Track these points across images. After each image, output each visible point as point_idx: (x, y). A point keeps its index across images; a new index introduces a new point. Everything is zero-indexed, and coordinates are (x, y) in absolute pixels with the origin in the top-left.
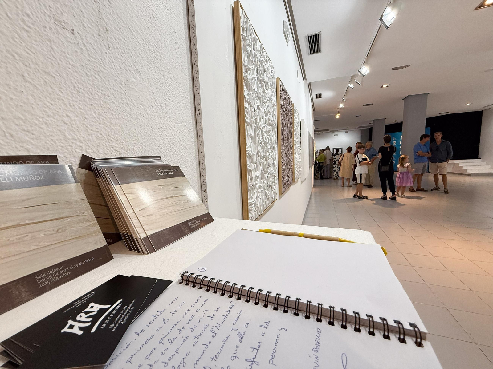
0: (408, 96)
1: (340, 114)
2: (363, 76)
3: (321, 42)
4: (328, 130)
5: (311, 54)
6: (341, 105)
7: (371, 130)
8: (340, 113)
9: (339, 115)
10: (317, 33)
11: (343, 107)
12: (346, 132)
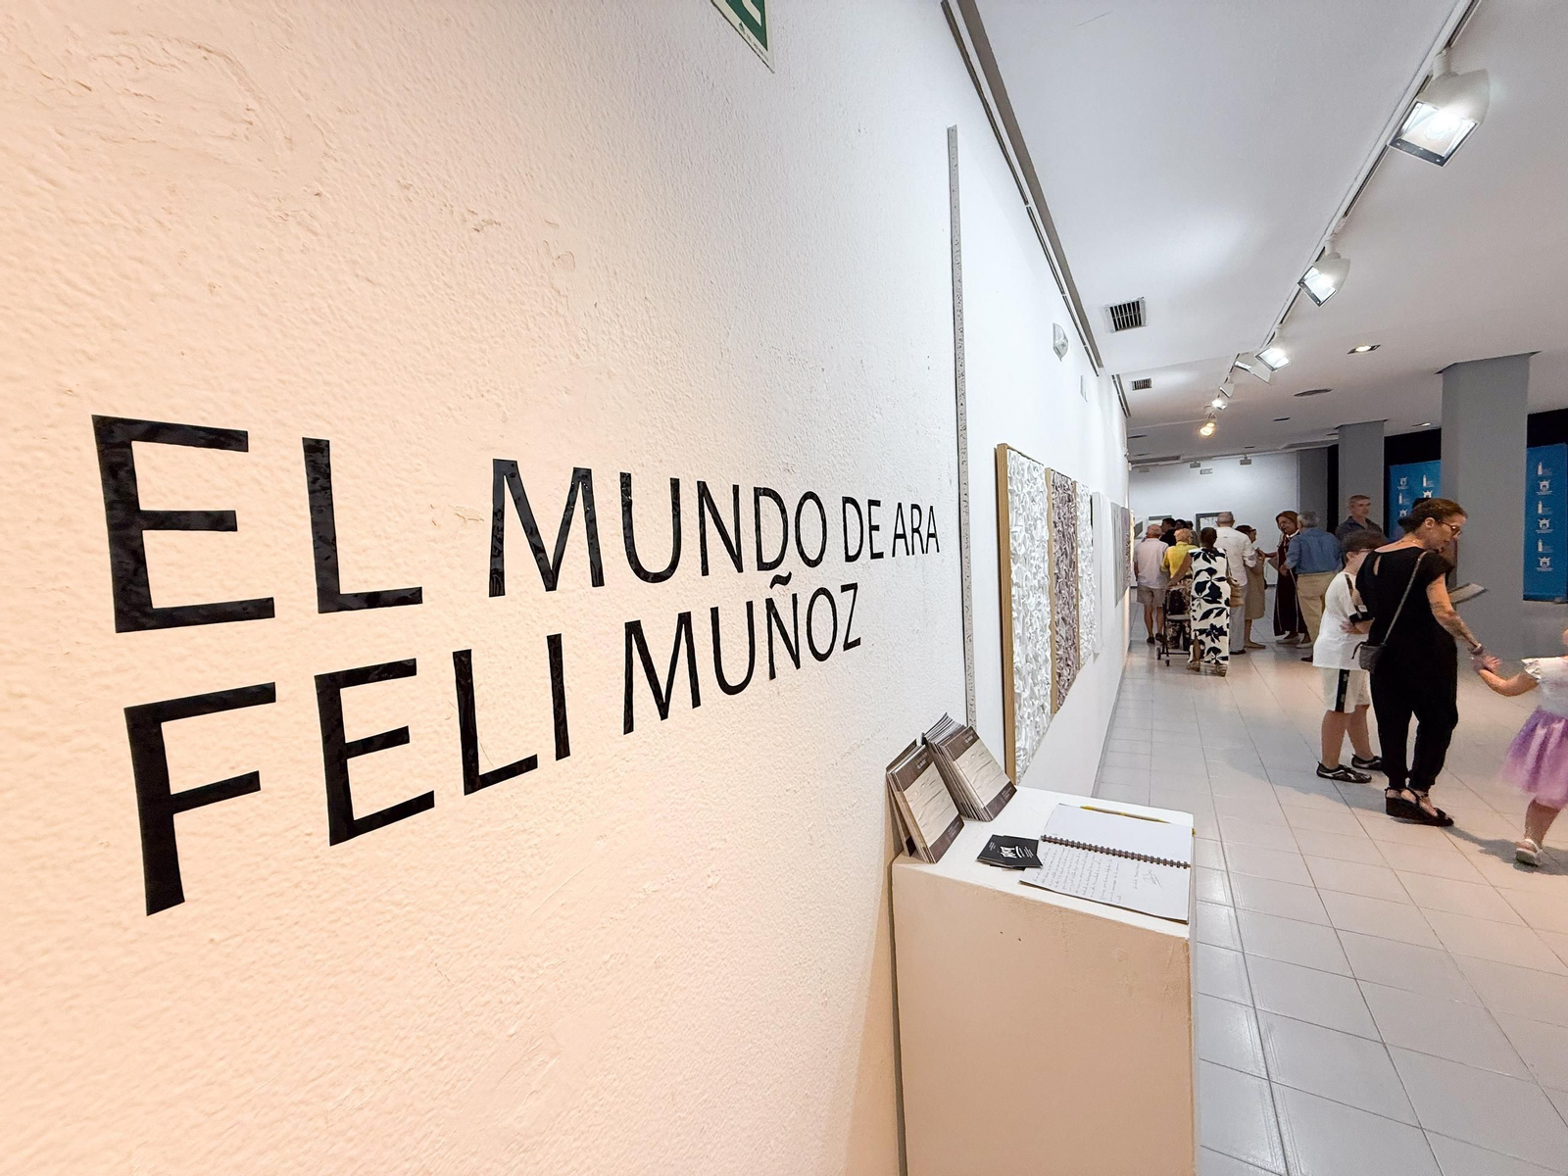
0: (1455, 364)
1: (1215, 424)
2: (1273, 369)
3: (1144, 309)
4: (1177, 458)
5: (1117, 329)
6: (1218, 403)
7: (1333, 452)
8: (1216, 420)
9: (1211, 425)
10: (1134, 300)
11: (1224, 407)
12: (1242, 463)
